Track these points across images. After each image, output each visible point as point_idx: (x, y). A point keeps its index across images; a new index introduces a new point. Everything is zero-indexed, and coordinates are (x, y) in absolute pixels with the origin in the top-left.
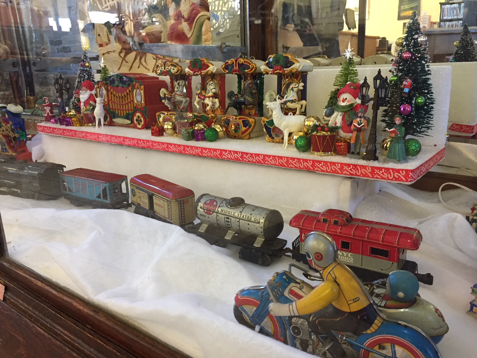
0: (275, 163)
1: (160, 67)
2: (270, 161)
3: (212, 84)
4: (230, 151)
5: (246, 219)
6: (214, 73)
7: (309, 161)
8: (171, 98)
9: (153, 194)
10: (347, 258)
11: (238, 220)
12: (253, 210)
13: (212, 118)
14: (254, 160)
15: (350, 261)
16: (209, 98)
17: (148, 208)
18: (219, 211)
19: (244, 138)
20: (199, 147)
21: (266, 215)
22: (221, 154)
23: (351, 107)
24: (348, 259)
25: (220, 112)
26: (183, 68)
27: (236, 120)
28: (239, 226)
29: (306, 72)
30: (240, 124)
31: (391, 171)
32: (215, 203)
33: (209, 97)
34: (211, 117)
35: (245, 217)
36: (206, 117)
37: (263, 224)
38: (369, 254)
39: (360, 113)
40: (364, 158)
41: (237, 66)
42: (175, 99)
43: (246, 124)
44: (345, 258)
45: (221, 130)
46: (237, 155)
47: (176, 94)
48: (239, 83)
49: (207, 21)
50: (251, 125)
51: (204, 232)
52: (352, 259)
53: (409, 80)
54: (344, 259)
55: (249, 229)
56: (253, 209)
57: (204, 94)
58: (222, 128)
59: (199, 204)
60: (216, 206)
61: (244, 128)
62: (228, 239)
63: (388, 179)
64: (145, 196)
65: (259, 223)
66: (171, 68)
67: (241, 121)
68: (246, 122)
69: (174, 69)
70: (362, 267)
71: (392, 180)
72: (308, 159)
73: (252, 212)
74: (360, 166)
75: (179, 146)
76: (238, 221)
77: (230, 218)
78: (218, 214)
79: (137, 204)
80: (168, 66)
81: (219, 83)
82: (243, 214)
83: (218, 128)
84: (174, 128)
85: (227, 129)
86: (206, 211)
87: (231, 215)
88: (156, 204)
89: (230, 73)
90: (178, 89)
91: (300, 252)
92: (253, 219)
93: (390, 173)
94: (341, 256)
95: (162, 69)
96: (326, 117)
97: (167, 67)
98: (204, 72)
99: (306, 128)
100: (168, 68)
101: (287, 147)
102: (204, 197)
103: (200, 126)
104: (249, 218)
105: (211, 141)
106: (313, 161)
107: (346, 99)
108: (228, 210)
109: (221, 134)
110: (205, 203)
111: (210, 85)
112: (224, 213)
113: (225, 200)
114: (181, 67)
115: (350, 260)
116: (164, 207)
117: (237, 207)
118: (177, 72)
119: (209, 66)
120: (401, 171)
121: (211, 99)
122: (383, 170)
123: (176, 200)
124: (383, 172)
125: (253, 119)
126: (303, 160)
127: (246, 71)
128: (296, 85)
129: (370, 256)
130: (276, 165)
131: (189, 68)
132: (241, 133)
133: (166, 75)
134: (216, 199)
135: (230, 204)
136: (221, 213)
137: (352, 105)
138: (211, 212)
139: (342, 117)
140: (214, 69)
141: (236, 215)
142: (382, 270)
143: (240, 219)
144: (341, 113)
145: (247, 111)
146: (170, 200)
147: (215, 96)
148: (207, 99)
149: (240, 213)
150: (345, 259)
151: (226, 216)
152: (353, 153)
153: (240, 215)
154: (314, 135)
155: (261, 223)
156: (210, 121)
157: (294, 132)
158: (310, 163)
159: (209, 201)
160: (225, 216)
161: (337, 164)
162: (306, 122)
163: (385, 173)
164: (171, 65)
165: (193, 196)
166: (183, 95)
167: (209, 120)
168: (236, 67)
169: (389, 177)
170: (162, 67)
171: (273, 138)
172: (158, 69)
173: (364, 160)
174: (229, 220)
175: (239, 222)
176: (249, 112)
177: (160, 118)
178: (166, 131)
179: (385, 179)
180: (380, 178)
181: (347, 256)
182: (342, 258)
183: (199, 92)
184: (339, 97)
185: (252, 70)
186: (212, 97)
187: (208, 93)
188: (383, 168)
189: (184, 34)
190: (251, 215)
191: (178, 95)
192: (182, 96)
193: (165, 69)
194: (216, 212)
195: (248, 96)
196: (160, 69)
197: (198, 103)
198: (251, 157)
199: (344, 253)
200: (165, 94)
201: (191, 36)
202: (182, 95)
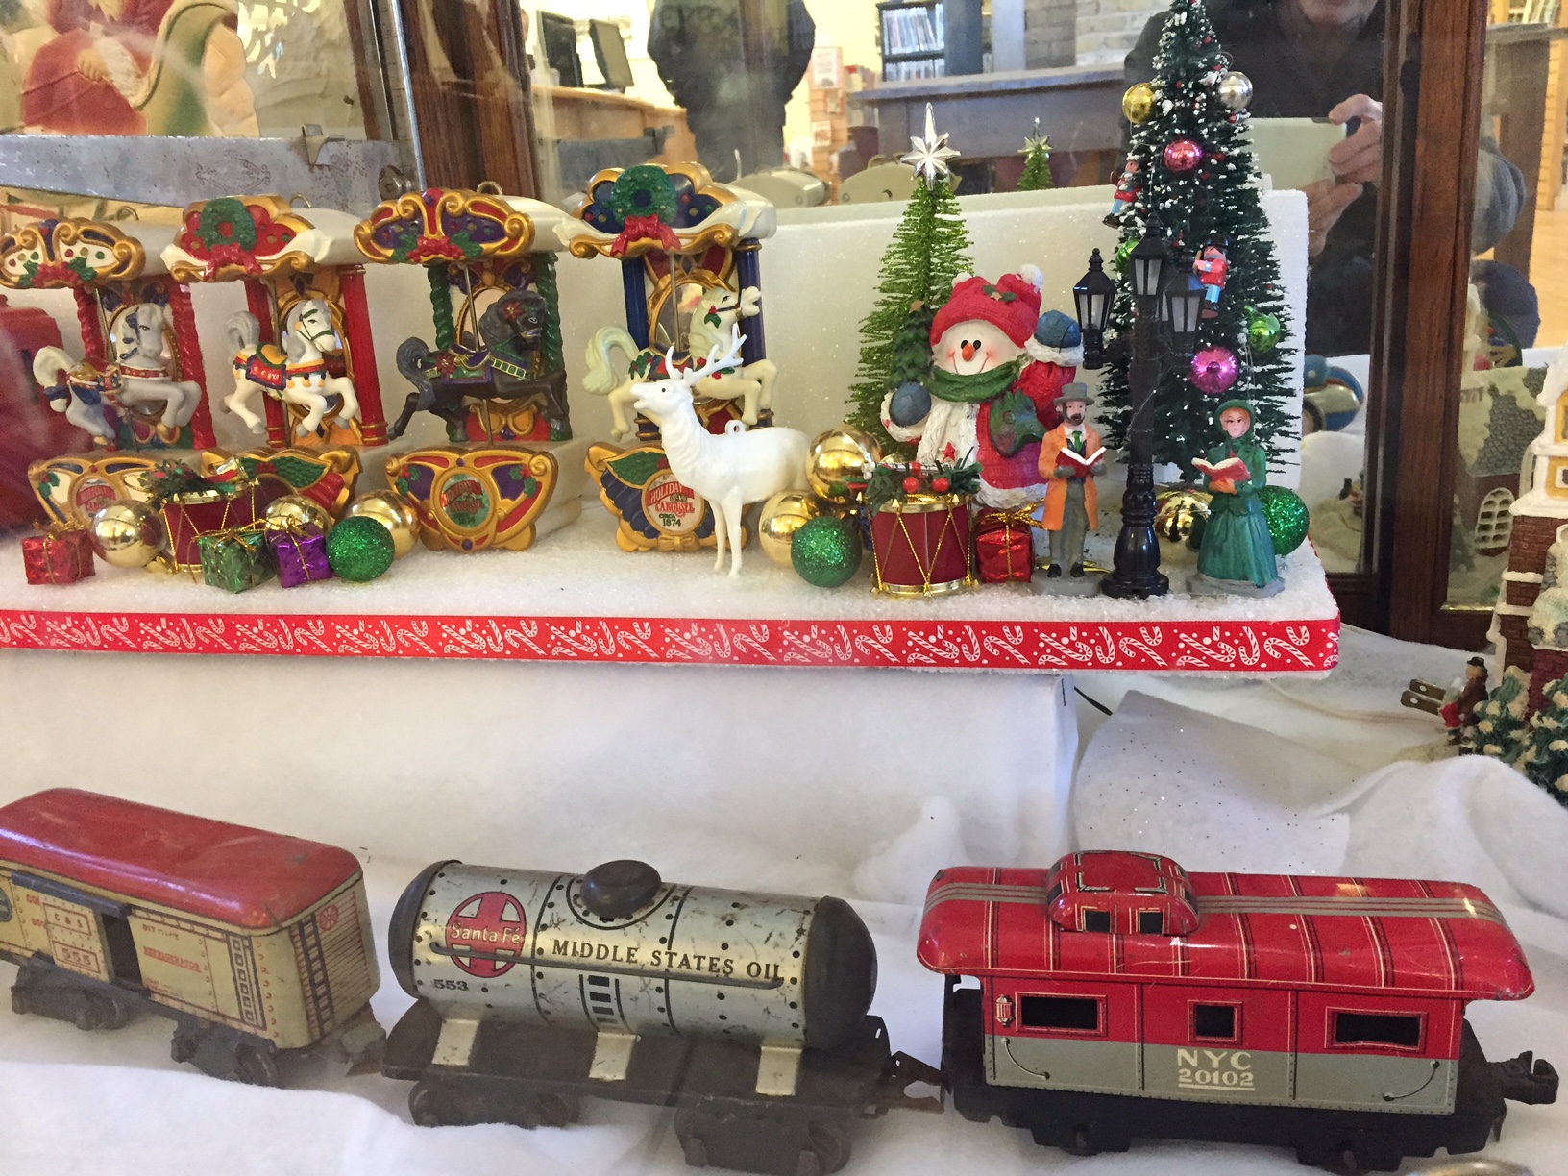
0: (714, 653)
1: (21, 248)
2: (691, 647)
3: (314, 312)
4: (481, 622)
5: (705, 972)
6: (318, 264)
7: (876, 629)
8: (99, 388)
9: (128, 909)
10: (1225, 1076)
11: (661, 983)
12: (730, 923)
13: (335, 469)
14: (607, 646)
15: (1238, 1084)
16: (307, 377)
17: (104, 977)
18: (541, 951)
19: (509, 544)
20: (315, 618)
21: (803, 939)
22: (434, 637)
23: (1008, 380)
24: (1230, 1078)
25: (359, 434)
26: (149, 246)
27: (459, 470)
28: (667, 1009)
29: (754, 240)
30: (484, 487)
31: (1250, 633)
32: (510, 914)
33: (305, 373)
34: (329, 463)
35: (693, 963)
36: (308, 465)
37: (797, 987)
38: (1330, 1042)
39: (1077, 404)
40: (1112, 586)
41: (440, 227)
42: (123, 391)
43: (511, 481)
44: (1216, 1075)
45: (399, 520)
46: (519, 635)
47: (123, 369)
48: (441, 300)
49: (221, 30)
50: (539, 486)
51: (465, 1062)
52: (1251, 1076)
53: (1213, 252)
54: (1211, 1083)
55: (723, 1017)
56: (723, 918)
57: (276, 361)
58: (399, 510)
59: (421, 932)
60: (520, 926)
61: (508, 500)
62: (609, 1077)
63: (1239, 665)
64: (74, 918)
65: (777, 982)
66: (84, 251)
67: (488, 468)
68: (515, 475)
69: (100, 256)
70: (1294, 1104)
71: (1256, 667)
72: (873, 617)
73: (728, 934)
74: (1114, 627)
75: (200, 620)
76: (659, 990)
77: (612, 977)
78: (538, 969)
79: (29, 954)
80: (72, 243)
81: (336, 304)
82: (680, 947)
83: (379, 510)
84: (151, 533)
85: (421, 514)
86: (466, 961)
87: (615, 964)
88: (149, 952)
89: (406, 261)
90: (133, 345)
91: (989, 1080)
92: (740, 970)
93: (1245, 642)
94: (1194, 1070)
95: (35, 256)
96: (898, 428)
97: (63, 248)
98: (268, 262)
99: (825, 481)
100: (69, 253)
101: (740, 572)
102: (438, 884)
103: (287, 514)
104: (720, 964)
105: (364, 579)
106: (897, 625)
107: (977, 344)
108: (596, 938)
109: (401, 537)
110: (456, 919)
111: (301, 318)
112: (575, 959)
113: (557, 881)
114: (136, 242)
115: (1240, 1079)
116: (209, 967)
117: (636, 916)
118: (118, 270)
119: (291, 235)
120: (1290, 631)
121: (315, 378)
122: (1216, 631)
123: (277, 924)
124: (1215, 638)
125: (541, 457)
126: (849, 625)
127: (485, 246)
128: (725, 298)
129: (1331, 1050)
130: (724, 661)
131: (184, 243)
132: (493, 526)
133: (60, 286)
134: (505, 889)
135: (593, 907)
136: (559, 957)
137: (1008, 369)
138: (500, 964)
139: (974, 421)
140: (318, 245)
141: (644, 957)
142: (1388, 1099)
143: (667, 976)
144: (966, 407)
145: (496, 423)
146: (246, 932)
147: (331, 365)
148: (298, 380)
149: (663, 948)
150: (1216, 1080)
151: (586, 974)
152: (1055, 571)
153: (664, 958)
154: (893, 516)
155: (787, 981)
156: (330, 483)
157: (765, 502)
158: (884, 634)
159: (477, 903)
160: (578, 973)
161: (1006, 630)
162: (823, 457)
163: (1222, 645)
164: (87, 234)
165: (356, 877)
166: (165, 373)
167: (324, 480)
168: (433, 229)
169: (1244, 657)
170: (32, 246)
171: (652, 533)
172: (14, 256)
173: (1116, 596)
174: (610, 990)
175: (665, 990)
176: (506, 427)
177: (54, 490)
178: (110, 554)
179: (1224, 667)
180: (1203, 668)
181: (1225, 1065)
182: (1203, 1077)
183: (248, 352)
184: (937, 341)
185: (514, 240)
186: (321, 370)
187: (300, 356)
188: (1216, 624)
189: (109, 89)
190: (725, 947)
191: (138, 373)
192: (161, 377)
193: (51, 256)
194: (524, 961)
195: (507, 358)
196: (22, 257)
197: (249, 404)
198: (591, 635)
199: (1209, 1053)
200: (61, 374)
201: (149, 98)
202: (156, 374)
